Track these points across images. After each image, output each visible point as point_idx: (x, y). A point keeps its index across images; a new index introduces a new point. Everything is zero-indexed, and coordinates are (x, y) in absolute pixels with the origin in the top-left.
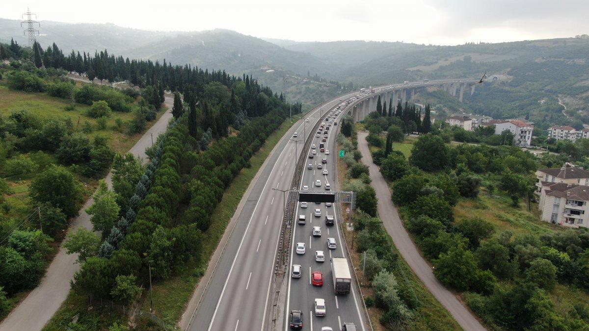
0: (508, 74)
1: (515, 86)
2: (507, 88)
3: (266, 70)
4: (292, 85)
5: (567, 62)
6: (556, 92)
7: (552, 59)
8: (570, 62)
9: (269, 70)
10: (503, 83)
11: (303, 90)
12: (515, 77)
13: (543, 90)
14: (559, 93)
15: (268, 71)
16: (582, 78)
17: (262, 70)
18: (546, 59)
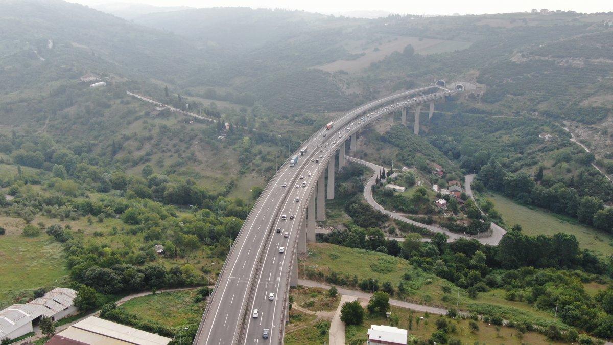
0: (477, 82)
1: (492, 102)
2: (479, 105)
3: (91, 82)
4: (137, 119)
5: (558, 63)
6: (558, 116)
7: (537, 58)
8: (563, 63)
9: (96, 81)
10: (472, 97)
11: (156, 131)
12: (489, 87)
13: (536, 110)
14: (564, 118)
15: (94, 85)
16: (587, 91)
17: (84, 83)
18: (527, 58)
